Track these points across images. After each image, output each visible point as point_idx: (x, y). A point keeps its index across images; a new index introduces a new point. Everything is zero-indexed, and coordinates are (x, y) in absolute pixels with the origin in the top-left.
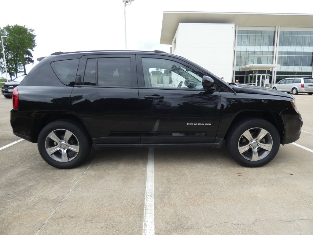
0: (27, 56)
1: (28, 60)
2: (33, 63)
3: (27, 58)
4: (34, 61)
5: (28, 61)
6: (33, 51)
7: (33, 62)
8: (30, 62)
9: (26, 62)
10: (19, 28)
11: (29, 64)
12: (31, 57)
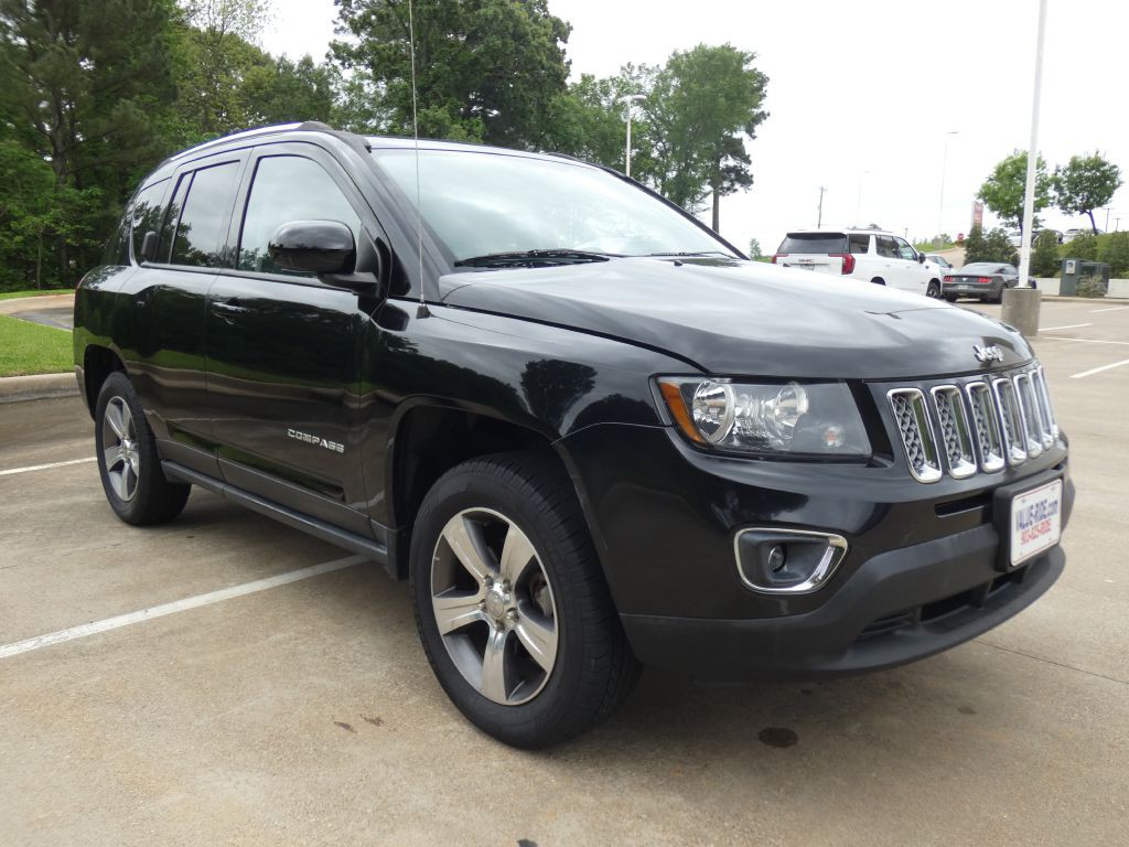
0: (731, 162)
1: (733, 176)
2: (752, 186)
3: (729, 170)
4: (754, 179)
5: (732, 181)
6: (754, 138)
7: (752, 182)
8: (737, 186)
9: (726, 184)
10: (705, 56)
11: (735, 190)
12: (744, 165)
